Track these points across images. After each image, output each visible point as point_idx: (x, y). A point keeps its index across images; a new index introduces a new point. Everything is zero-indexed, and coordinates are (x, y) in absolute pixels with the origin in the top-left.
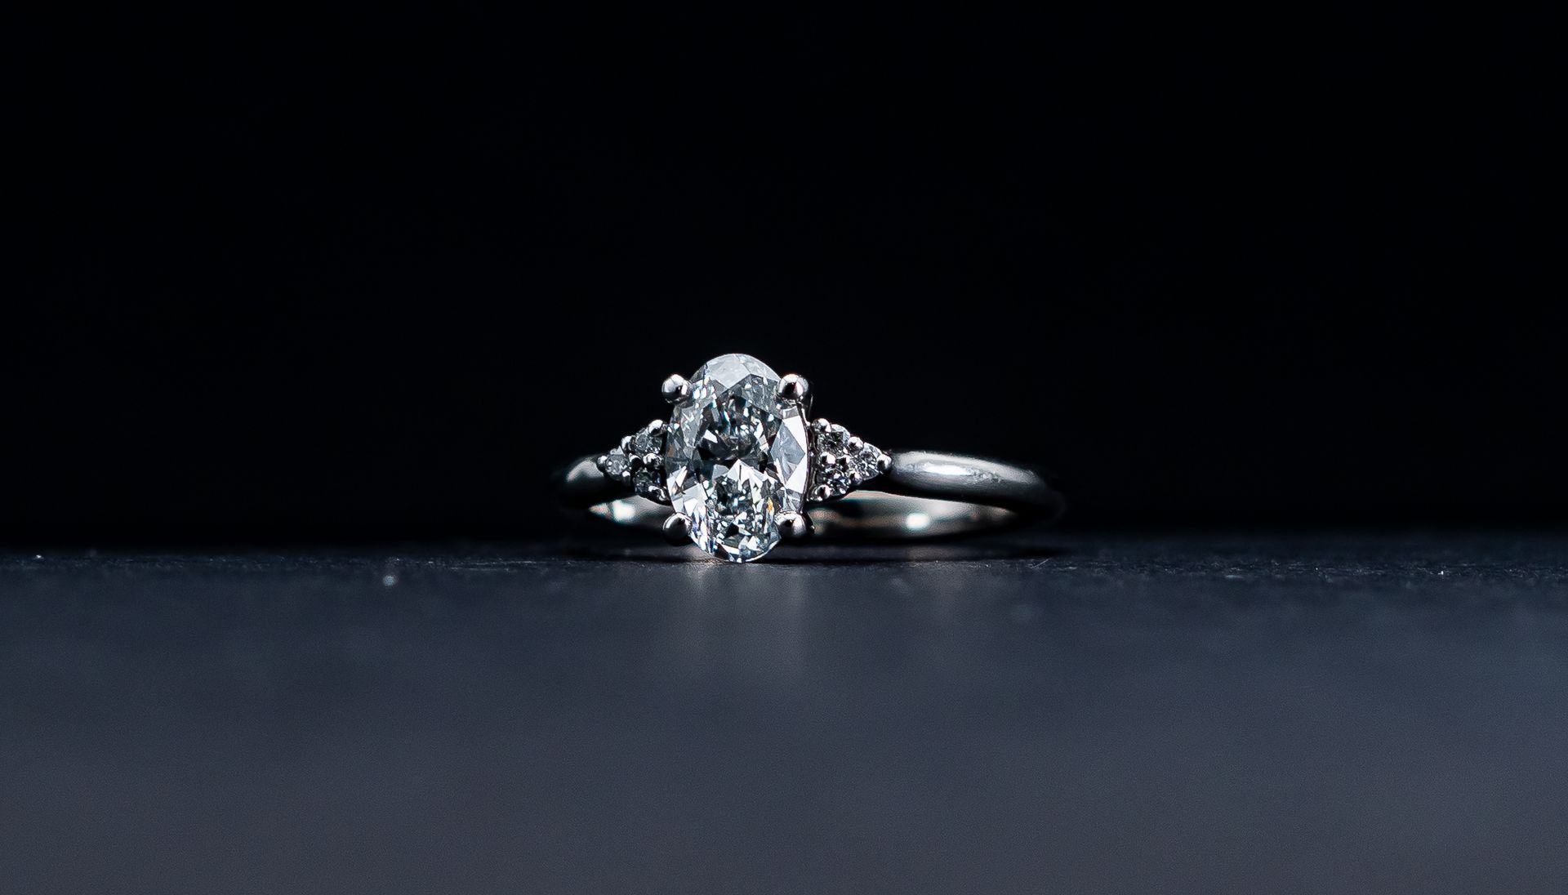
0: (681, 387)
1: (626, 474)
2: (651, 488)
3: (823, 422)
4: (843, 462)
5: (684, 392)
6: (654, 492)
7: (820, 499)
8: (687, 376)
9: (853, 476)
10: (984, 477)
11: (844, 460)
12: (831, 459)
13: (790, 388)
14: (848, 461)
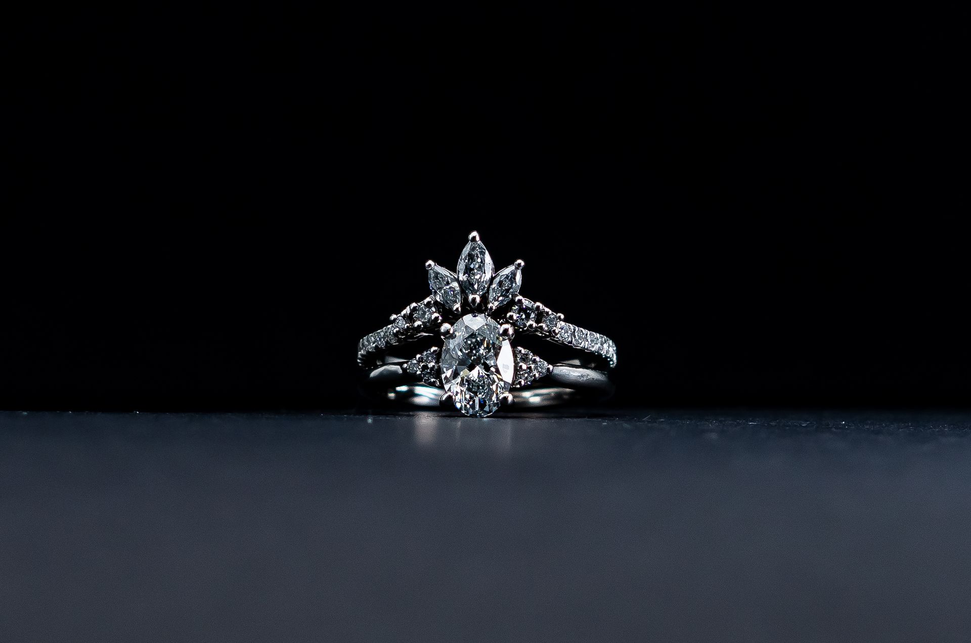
0: (450, 329)
1: (419, 372)
2: (432, 380)
3: (520, 348)
4: (530, 368)
5: (451, 332)
6: (434, 382)
7: (518, 386)
8: (452, 324)
9: (535, 375)
10: (589, 377)
11: (531, 367)
12: (524, 367)
13: (506, 331)
14: (533, 367)
